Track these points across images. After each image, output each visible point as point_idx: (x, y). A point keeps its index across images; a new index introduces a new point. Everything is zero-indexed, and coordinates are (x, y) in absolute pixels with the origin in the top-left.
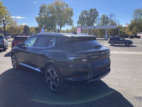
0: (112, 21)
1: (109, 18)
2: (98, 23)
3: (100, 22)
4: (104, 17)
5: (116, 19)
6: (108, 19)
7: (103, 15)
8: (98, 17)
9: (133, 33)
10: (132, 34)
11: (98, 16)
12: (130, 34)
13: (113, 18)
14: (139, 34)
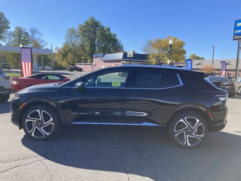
0: (36, 42)
1: (30, 34)
2: (8, 41)
3: (12, 39)
4: (21, 31)
5: (41, 38)
6: (29, 36)
7: (18, 28)
8: (8, 30)
9: (69, 63)
10: (67, 64)
11: (9, 28)
12: (64, 64)
13: (37, 36)
14: (84, 66)
